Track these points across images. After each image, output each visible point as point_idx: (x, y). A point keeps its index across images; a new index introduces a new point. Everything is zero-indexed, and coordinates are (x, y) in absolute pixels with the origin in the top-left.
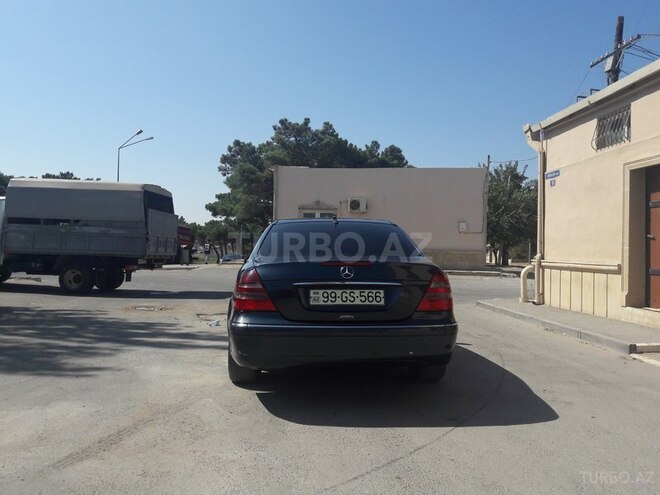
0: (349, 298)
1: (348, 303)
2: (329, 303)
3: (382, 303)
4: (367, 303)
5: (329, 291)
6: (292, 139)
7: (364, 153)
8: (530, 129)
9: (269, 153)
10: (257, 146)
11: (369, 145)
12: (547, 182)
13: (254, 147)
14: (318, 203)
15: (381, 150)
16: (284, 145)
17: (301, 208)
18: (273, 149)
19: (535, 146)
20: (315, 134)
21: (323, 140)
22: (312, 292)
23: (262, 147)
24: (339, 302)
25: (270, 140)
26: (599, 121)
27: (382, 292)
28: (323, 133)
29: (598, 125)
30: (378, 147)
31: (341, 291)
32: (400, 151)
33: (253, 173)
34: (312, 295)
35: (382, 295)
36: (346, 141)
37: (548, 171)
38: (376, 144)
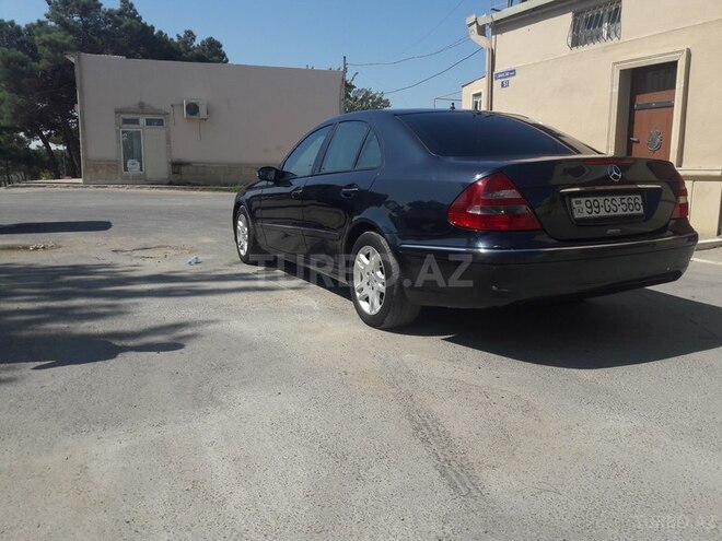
0: (613, 207)
1: (612, 213)
2: (594, 214)
3: (641, 211)
4: (628, 212)
5: (592, 199)
6: (76, 18)
7: (177, 45)
8: (476, 22)
9: (45, 36)
10: (23, 26)
11: (182, 35)
12: (497, 83)
13: (19, 28)
14: (141, 105)
15: (197, 42)
16: (65, 26)
17: (119, 112)
18: (49, 31)
19: (482, 41)
20: (110, 14)
21: (120, 23)
22: (574, 200)
23: (30, 28)
24: (603, 213)
25: (44, 19)
26: (575, 16)
27: (639, 197)
28: (121, 13)
29: (575, 21)
30: (194, 39)
31: (603, 198)
32: (221, 46)
33: (23, 63)
34: (574, 205)
35: (640, 202)
36: (153, 28)
37: (497, 70)
38: (190, 34)
